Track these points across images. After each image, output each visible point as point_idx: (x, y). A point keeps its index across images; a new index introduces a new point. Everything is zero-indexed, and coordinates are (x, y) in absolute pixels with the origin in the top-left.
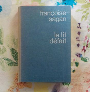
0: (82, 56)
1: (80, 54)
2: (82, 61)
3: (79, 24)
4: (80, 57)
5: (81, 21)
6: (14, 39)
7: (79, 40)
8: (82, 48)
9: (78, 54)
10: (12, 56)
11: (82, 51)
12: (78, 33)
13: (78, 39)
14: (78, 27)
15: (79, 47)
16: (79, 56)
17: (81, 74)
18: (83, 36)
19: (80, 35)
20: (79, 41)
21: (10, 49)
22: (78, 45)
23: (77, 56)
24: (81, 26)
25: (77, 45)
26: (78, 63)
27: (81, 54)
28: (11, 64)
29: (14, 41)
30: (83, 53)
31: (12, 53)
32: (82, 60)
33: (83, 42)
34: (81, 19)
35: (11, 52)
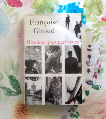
0: (93, 83)
1: (90, 81)
3: (90, 46)
4: (90, 85)
5: (92, 42)
6: (12, 64)
7: (90, 64)
8: (93, 74)
9: (88, 81)
10: (11, 84)
11: (93, 77)
12: (88, 56)
13: (88, 64)
14: (88, 50)
15: (90, 73)
16: (89, 83)
17: (92, 104)
19: (90, 59)
20: (89, 66)
21: (8, 76)
22: (89, 71)
23: (87, 83)
24: (91, 48)
25: (87, 71)
26: (89, 91)
27: (92, 81)
28: (9, 93)
29: (12, 67)
30: (94, 80)
31: (10, 81)
32: (93, 88)
33: (94, 67)
34: (92, 40)
35: (9, 79)
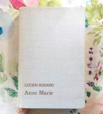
0: (94, 85)
1: (92, 83)
2: (95, 90)
3: (91, 49)
4: (92, 86)
5: (93, 45)
6: (17, 66)
8: (95, 76)
9: (89, 82)
10: (15, 85)
11: (94, 79)
12: (90, 58)
13: (89, 66)
14: (90, 52)
15: (91, 75)
16: (91, 85)
18: (95, 62)
19: (92, 61)
20: (90, 68)
21: (12, 78)
22: (90, 73)
23: (88, 85)
24: (92, 51)
25: (88, 73)
26: (90, 92)
27: (94, 83)
28: (13, 94)
29: (16, 68)
30: (95, 81)
31: (14, 82)
33: (95, 69)
34: (93, 43)
35: (14, 80)
